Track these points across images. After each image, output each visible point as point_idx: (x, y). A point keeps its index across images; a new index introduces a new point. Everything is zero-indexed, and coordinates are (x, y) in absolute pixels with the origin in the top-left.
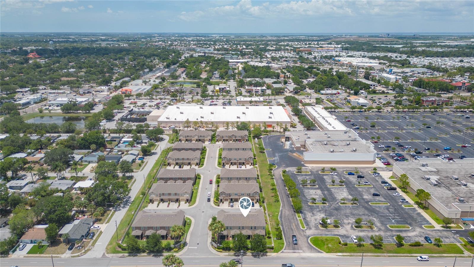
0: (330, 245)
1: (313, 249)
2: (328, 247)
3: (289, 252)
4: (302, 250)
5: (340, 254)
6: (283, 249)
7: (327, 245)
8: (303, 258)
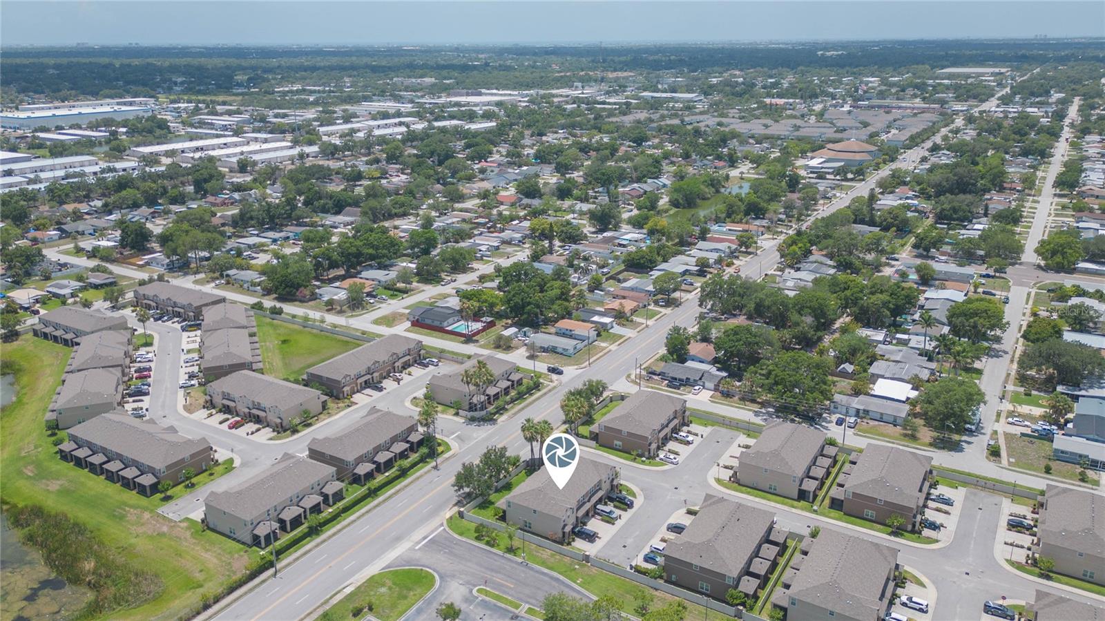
0: (383, 590)
1: (404, 563)
2: (383, 585)
3: (433, 532)
4: (420, 549)
5: (348, 591)
6: (447, 529)
7: (390, 588)
8: (398, 539)
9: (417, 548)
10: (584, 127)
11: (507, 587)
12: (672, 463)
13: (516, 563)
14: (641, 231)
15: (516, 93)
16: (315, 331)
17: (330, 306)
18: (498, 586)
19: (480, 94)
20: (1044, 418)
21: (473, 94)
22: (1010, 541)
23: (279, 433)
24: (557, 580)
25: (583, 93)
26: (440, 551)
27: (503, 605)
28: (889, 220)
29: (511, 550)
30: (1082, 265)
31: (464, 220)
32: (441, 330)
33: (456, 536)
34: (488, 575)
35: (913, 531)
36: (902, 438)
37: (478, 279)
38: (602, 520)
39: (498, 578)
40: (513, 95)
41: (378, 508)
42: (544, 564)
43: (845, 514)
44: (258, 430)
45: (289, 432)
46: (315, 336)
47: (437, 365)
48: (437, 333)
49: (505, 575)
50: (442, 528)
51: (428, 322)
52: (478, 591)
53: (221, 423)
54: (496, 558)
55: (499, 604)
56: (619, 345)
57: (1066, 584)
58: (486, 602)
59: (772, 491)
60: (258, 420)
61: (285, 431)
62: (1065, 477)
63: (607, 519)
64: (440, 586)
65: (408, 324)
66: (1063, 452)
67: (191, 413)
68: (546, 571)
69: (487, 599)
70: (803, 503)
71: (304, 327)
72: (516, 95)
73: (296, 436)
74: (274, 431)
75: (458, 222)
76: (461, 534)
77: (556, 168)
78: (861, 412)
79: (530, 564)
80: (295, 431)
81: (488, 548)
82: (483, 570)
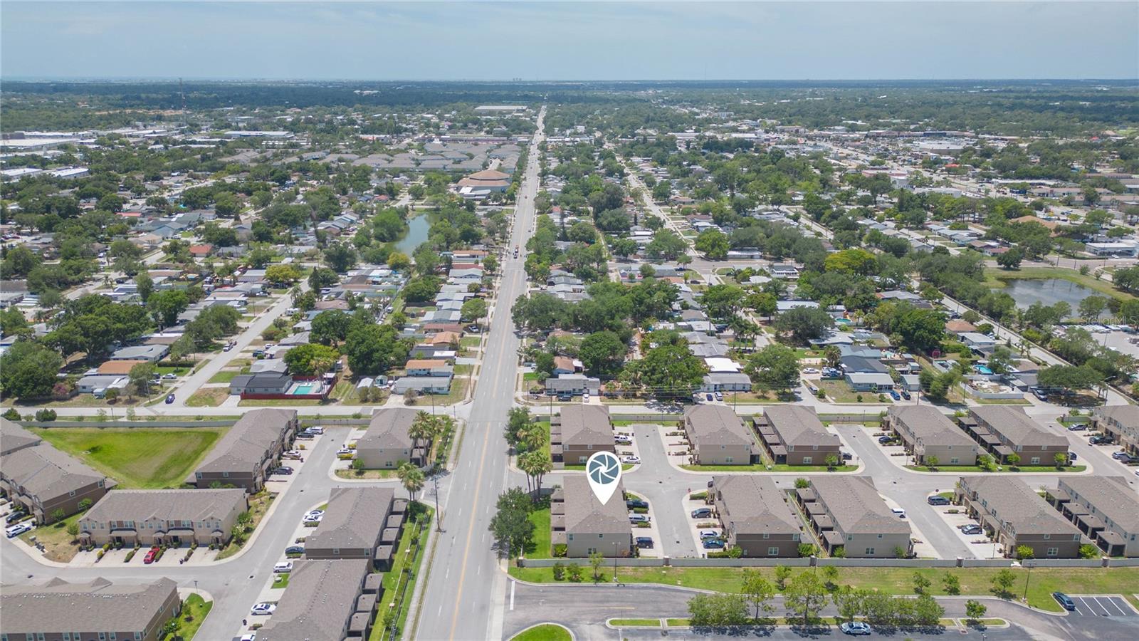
3: (509, 589)
4: (515, 609)
6: (519, 582)
8: (484, 607)
9: (512, 608)
10: (199, 168)
11: (630, 611)
12: (637, 463)
13: (613, 587)
14: (382, 266)
15: (70, 134)
16: (121, 430)
17: (112, 397)
18: (622, 613)
19: (22, 137)
20: (824, 364)
21: (12, 137)
22: (893, 453)
23: (221, 549)
24: (660, 588)
25: (155, 133)
26: (538, 603)
27: (645, 627)
28: (581, 234)
29: (598, 579)
30: (731, 253)
31: (171, 279)
32: (283, 397)
33: (536, 584)
34: (605, 607)
35: (840, 464)
36: (757, 399)
37: (261, 338)
38: (639, 527)
39: (614, 606)
40: (66, 137)
41: (428, 588)
42: (636, 580)
43: (790, 465)
44: (190, 554)
45: (231, 545)
46: (128, 434)
47: (322, 433)
48: (281, 401)
49: (617, 601)
50: (513, 583)
51: (258, 391)
52: (611, 623)
53: (127, 561)
54: (589, 590)
55: (641, 628)
56: (477, 374)
57: (947, 471)
58: (628, 630)
59: (729, 463)
60: (177, 543)
61: (227, 544)
62: (851, 402)
63: (643, 524)
64: (575, 634)
65: (237, 399)
66: (859, 384)
67: (68, 562)
68: (645, 585)
69: (627, 627)
70: (756, 466)
71: (102, 428)
72: (70, 137)
73: (247, 546)
74: (213, 548)
75: (165, 281)
76: (539, 581)
77: (217, 213)
78: (718, 387)
79: (626, 584)
80: (240, 542)
81: (577, 584)
82: (593, 605)
